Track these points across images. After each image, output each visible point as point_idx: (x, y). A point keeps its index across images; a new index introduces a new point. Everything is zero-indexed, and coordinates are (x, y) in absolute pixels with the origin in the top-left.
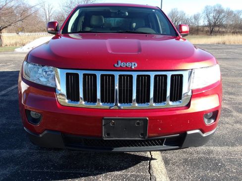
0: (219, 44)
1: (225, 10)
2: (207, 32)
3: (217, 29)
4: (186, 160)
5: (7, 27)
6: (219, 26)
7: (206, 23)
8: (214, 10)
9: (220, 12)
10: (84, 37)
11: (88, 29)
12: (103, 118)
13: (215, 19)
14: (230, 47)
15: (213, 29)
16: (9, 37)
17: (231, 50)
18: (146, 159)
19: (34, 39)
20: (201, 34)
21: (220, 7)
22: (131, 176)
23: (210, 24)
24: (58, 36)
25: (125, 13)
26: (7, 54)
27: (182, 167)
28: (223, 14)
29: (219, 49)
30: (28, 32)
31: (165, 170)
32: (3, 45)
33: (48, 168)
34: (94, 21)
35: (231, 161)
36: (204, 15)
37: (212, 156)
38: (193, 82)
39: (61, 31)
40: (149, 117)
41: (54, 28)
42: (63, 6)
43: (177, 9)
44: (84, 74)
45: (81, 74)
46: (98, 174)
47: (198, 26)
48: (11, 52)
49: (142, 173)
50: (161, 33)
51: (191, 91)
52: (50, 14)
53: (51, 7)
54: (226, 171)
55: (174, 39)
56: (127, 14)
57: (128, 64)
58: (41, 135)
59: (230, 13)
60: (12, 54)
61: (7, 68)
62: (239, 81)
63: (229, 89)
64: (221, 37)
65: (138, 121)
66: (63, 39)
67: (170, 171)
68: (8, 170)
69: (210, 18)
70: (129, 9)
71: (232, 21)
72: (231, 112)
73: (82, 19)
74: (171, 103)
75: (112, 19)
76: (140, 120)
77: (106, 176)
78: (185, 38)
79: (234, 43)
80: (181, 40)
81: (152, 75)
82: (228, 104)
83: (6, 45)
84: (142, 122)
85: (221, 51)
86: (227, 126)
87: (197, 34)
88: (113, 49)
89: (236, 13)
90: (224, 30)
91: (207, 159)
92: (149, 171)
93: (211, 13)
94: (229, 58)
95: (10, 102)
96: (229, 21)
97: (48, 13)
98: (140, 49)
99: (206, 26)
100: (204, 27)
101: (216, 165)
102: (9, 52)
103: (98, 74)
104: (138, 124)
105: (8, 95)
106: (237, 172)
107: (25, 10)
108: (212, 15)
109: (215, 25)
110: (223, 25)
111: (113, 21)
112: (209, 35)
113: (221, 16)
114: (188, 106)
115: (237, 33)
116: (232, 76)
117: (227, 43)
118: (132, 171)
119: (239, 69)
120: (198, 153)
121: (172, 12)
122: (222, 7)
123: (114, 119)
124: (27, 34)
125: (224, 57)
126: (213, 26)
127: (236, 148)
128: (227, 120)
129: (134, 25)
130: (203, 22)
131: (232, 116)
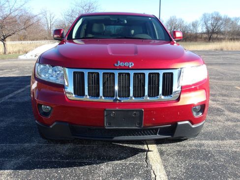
0: (216, 50)
1: (223, 17)
2: (205, 39)
3: (215, 36)
4: (179, 152)
5: (11, 35)
6: (217, 33)
7: (205, 30)
8: (212, 18)
9: (217, 19)
10: (86, 42)
11: (90, 36)
12: (105, 110)
13: (212, 26)
14: (227, 53)
15: (211, 36)
16: (12, 46)
17: (228, 56)
18: (143, 151)
19: (36, 47)
20: (200, 41)
21: (218, 14)
22: (130, 164)
23: (208, 31)
24: (64, 42)
25: (124, 21)
26: (11, 60)
27: (176, 157)
28: (221, 21)
29: (216, 55)
30: (30, 40)
31: (160, 160)
32: (7, 53)
33: (56, 158)
34: (96, 28)
35: (220, 153)
36: (202, 22)
37: (203, 148)
38: (182, 79)
39: (67, 37)
40: (144, 109)
41: (60, 35)
42: (65, 15)
43: (175, 17)
44: (88, 73)
45: (86, 72)
46: (100, 163)
47: (196, 34)
48: (15, 59)
49: (139, 162)
50: (158, 38)
51: (180, 87)
52: (52, 23)
53: (52, 16)
54: (215, 160)
55: (169, 44)
56: (126, 22)
57: (126, 64)
58: (51, 127)
59: (227, 20)
60: (17, 61)
61: (13, 74)
62: (233, 84)
63: (223, 91)
64: (218, 43)
65: (135, 112)
66: (67, 44)
67: (164, 160)
68: (20, 160)
69: (208, 25)
70: (128, 17)
71: (230, 28)
72: (223, 111)
73: (85, 27)
74: (163, 97)
75: (112, 27)
76: (136, 111)
77: (107, 165)
78: (179, 43)
79: (232, 49)
80: (175, 44)
81: (147, 73)
82: (221, 105)
83: (10, 53)
84: (138, 113)
85: (218, 57)
86: (219, 123)
87: (196, 41)
88: (113, 51)
89: (233, 20)
90: (222, 37)
91: (198, 151)
92: (146, 161)
93: (209, 21)
94: (225, 64)
95: (18, 103)
96: (227, 28)
97: (49, 22)
98: (136, 52)
99: (204, 33)
100: (202, 34)
101: (206, 155)
102: (14, 59)
103: (101, 72)
104: (135, 114)
105: (15, 98)
106: (224, 161)
107: (29, 19)
108: (210, 22)
109: (213, 32)
110: (221, 32)
111: (113, 29)
112: (207, 42)
113: (219, 23)
114: (178, 99)
115: (234, 39)
116: (227, 80)
117: (225, 49)
118: (130, 161)
119: (234, 73)
120: (190, 146)
121: (171, 20)
122: (220, 14)
123: (114, 111)
124: (29, 42)
125: (220, 63)
126: (211, 33)
127: (225, 142)
128: (219, 118)
129: (133, 32)
130: (201, 29)
131: (224, 115)
